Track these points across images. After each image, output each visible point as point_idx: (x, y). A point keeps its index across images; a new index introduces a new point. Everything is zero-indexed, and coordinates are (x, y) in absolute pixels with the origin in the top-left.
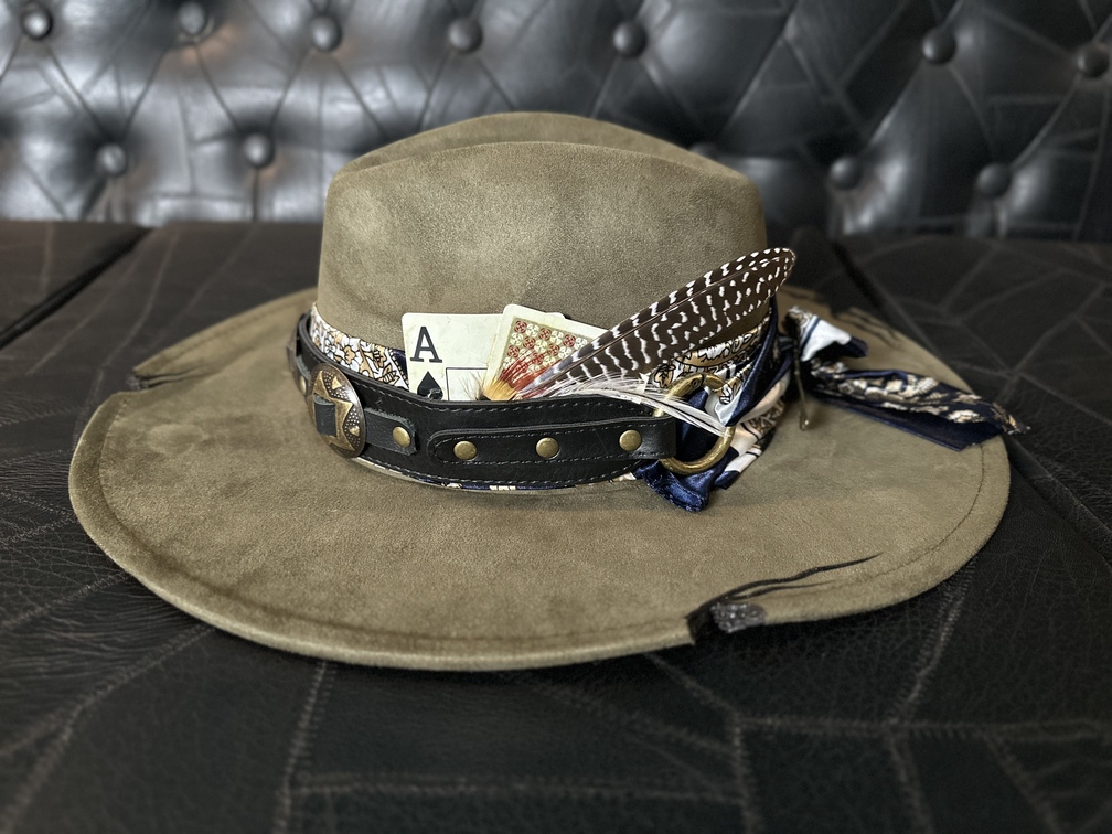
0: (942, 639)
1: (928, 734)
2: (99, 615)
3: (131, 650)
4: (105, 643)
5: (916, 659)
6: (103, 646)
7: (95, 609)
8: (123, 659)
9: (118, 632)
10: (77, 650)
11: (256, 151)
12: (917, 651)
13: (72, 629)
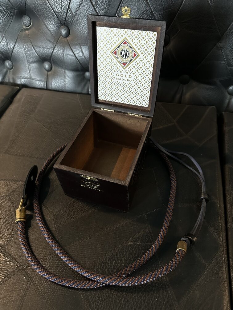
11: (47, 66)
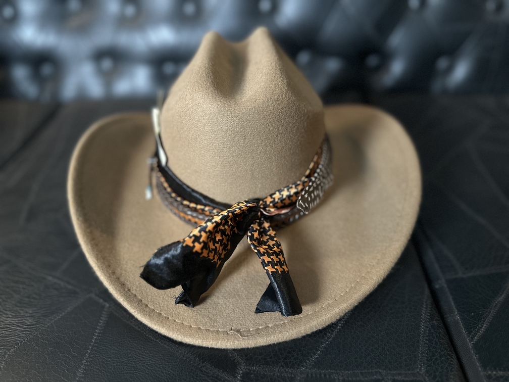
0: (338, 327)
1: (314, 375)
2: (21, 310)
3: (29, 327)
4: (20, 323)
5: (323, 338)
6: (19, 324)
7: (18, 307)
8: (25, 331)
9: (25, 318)
10: (10, 326)
12: (326, 334)
13: (10, 316)
